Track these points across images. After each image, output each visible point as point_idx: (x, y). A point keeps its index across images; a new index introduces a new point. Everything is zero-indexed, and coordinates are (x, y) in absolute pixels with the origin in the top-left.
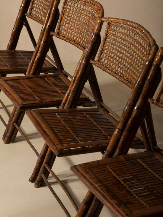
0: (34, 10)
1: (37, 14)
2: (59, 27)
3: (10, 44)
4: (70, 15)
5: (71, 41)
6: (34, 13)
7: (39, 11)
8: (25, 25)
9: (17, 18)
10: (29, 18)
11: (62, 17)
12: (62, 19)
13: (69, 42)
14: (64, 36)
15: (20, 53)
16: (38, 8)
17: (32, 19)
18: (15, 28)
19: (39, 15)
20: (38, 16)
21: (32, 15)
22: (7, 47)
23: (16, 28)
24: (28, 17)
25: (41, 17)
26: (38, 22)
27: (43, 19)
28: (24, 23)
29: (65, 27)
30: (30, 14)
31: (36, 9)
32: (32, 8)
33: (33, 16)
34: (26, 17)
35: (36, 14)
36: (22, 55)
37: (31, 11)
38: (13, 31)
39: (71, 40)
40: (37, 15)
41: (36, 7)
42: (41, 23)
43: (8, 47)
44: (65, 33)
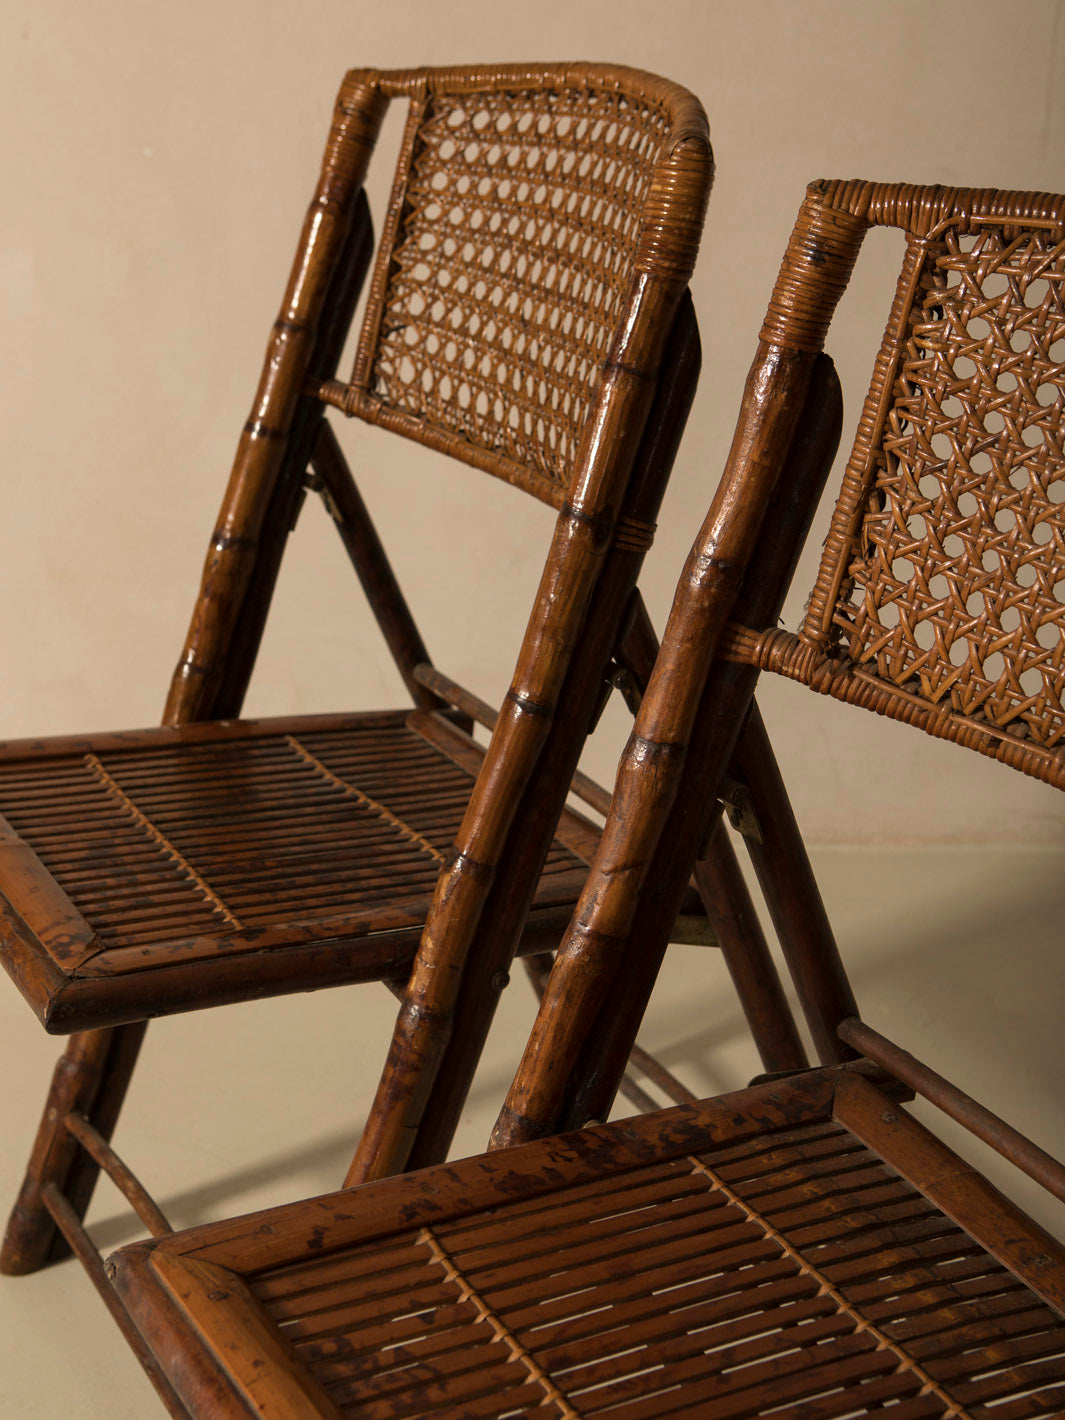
0: (404, 350)
1: (436, 382)
2: (846, 574)
3: (193, 667)
4: (995, 423)
5: (1020, 730)
6: (407, 373)
7: (460, 353)
8: (317, 489)
9: (249, 427)
10: (356, 422)
11: (883, 457)
12: (884, 479)
13: (992, 748)
14: (914, 678)
15: (293, 742)
16: (444, 324)
17: (385, 426)
18: (231, 517)
19: (455, 391)
20: (453, 401)
21: (382, 389)
22: (171, 695)
23: (246, 522)
24: (350, 413)
25: (482, 406)
26: (448, 453)
27: (504, 424)
28: (310, 470)
29: (930, 573)
30: (369, 390)
31: (423, 340)
32: (380, 333)
33: (394, 406)
34: (332, 415)
35: (427, 384)
36: (319, 768)
37: (378, 356)
38: (219, 548)
39: (1018, 720)
40: (434, 392)
41: (425, 318)
42: (489, 459)
43: (180, 698)
44: (926, 636)
